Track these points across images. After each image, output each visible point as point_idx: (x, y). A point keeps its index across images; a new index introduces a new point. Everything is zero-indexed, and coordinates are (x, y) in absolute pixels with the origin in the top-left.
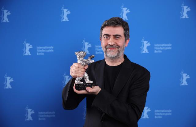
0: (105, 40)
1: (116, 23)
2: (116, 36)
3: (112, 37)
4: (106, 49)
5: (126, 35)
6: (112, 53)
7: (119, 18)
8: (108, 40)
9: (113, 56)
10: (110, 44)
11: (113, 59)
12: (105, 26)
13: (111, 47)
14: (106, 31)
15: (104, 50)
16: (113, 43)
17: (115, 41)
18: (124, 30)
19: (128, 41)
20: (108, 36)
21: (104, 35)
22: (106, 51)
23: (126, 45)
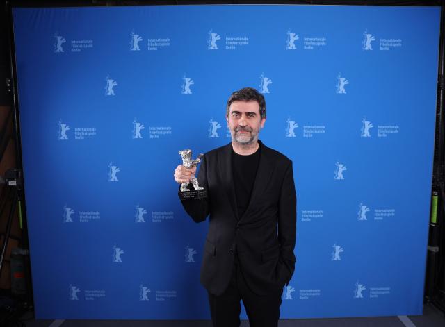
0: (235, 119)
1: (249, 96)
2: (249, 114)
3: (243, 115)
4: (236, 132)
5: (262, 113)
6: (243, 138)
7: (252, 90)
8: (238, 119)
9: (244, 141)
10: (241, 124)
11: (245, 145)
12: (234, 100)
13: (243, 129)
14: (235, 106)
15: (233, 133)
16: (245, 124)
17: (248, 120)
18: (260, 106)
19: (264, 121)
20: (238, 114)
21: (233, 112)
22: (236, 134)
23: (262, 126)
